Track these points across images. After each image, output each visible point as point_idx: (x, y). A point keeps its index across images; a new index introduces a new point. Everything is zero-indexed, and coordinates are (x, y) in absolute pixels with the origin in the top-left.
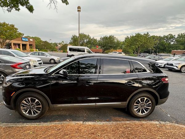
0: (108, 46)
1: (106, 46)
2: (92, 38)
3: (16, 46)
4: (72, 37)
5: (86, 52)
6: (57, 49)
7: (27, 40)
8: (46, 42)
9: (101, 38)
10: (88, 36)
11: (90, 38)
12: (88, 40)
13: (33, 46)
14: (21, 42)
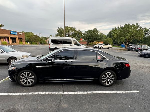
0: (93, 38)
1: (90, 38)
2: (77, 31)
3: (5, 39)
4: (58, 29)
5: (73, 44)
6: (47, 42)
7: (17, 33)
8: (36, 36)
9: (85, 31)
10: (74, 28)
11: (76, 30)
12: (74, 32)
13: (23, 40)
14: (10, 35)
